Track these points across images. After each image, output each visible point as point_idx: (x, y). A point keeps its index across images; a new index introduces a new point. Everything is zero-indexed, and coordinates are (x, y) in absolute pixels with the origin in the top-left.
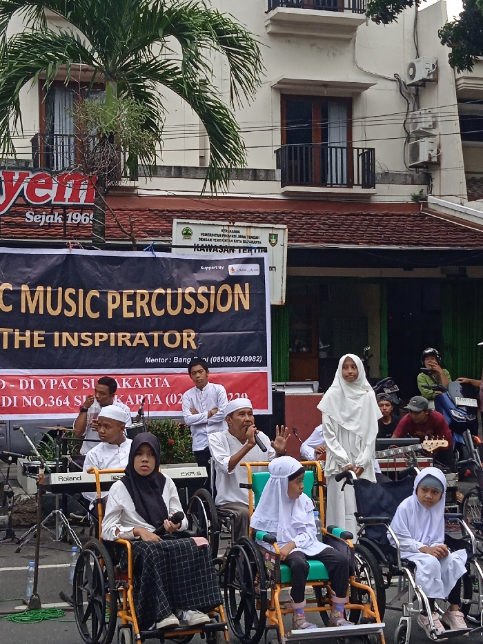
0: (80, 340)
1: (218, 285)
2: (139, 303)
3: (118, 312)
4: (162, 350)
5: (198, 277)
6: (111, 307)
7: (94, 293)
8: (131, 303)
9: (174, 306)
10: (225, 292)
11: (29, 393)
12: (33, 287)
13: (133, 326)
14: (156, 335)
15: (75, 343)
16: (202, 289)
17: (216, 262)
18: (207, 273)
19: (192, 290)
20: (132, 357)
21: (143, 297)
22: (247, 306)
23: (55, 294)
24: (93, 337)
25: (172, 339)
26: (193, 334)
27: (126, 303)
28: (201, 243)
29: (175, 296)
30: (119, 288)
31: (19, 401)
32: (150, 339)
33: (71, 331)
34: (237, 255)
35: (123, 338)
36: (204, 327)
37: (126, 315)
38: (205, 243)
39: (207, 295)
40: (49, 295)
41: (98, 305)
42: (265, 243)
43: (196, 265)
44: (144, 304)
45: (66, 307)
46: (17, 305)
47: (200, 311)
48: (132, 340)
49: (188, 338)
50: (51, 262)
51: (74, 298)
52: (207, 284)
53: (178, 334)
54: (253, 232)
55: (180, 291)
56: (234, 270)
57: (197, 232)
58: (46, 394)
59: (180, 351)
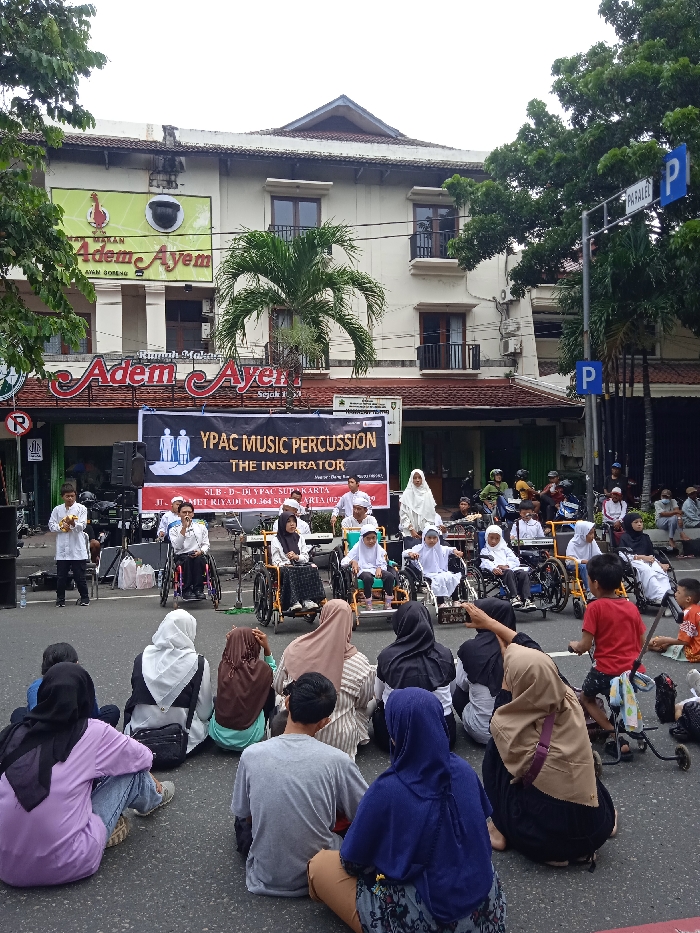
0: (277, 466)
1: (357, 433)
2: (311, 445)
3: (298, 450)
4: (324, 471)
5: (345, 428)
6: (295, 447)
7: (284, 439)
8: (306, 444)
9: (331, 446)
10: (361, 438)
11: (248, 497)
12: (249, 436)
13: (307, 457)
14: (321, 463)
15: (273, 467)
16: (349, 436)
17: (356, 420)
18: (351, 427)
19: (342, 436)
20: (308, 476)
21: (312, 441)
22: (374, 446)
23: (262, 440)
24: (284, 464)
25: (330, 465)
26: (343, 462)
27: (304, 445)
28: (350, 409)
29: (331, 440)
30: (299, 436)
31: (242, 501)
32: (318, 465)
33: (271, 462)
34: (372, 415)
35: (302, 464)
36: (349, 458)
37: (303, 451)
38: (352, 409)
39: (351, 440)
40: (259, 441)
41: (287, 446)
42: (388, 407)
43: (345, 421)
44: (313, 444)
45: (269, 447)
46: (241, 447)
47: (347, 449)
48: (306, 466)
49: (340, 464)
50: (260, 422)
51: (273, 442)
52: (351, 432)
53: (334, 462)
54: (382, 402)
55: (334, 437)
56: (367, 424)
57: (347, 402)
58: (258, 497)
59: (335, 472)
